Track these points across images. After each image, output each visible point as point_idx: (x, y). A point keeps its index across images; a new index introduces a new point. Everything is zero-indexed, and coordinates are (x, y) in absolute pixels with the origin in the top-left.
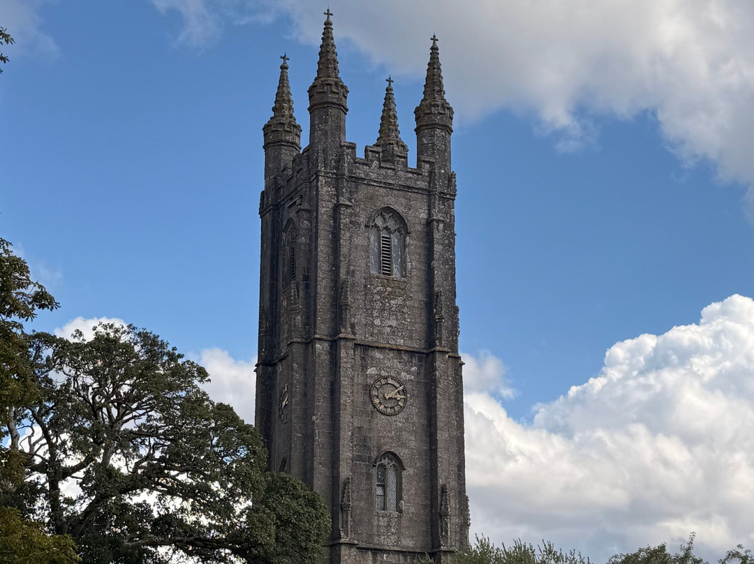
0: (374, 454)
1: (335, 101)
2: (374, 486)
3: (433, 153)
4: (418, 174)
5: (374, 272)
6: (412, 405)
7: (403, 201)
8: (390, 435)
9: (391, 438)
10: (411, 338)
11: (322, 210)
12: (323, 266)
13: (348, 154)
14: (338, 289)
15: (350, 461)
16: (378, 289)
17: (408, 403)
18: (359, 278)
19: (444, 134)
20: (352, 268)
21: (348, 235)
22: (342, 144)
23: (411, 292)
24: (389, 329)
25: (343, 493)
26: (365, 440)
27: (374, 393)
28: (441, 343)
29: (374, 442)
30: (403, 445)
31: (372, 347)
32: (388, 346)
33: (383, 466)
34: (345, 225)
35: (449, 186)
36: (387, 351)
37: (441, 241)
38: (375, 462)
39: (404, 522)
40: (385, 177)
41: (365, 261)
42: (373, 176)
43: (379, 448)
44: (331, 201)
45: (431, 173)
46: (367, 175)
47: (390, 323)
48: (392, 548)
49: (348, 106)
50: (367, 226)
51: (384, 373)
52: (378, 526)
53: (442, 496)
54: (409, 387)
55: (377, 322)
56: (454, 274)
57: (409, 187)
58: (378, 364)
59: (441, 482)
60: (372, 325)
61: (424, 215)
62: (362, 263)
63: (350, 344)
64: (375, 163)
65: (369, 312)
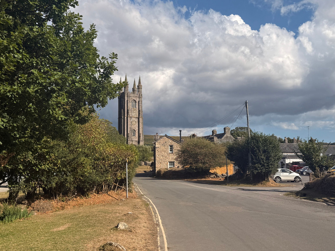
1: (127, 86)
2: (132, 134)
3: (140, 92)
4: (138, 95)
6: (137, 124)
7: (136, 98)
10: (137, 116)
11: (125, 101)
12: (126, 108)
14: (128, 110)
15: (129, 131)
16: (133, 110)
18: (130, 109)
19: (141, 89)
22: (128, 92)
23: (137, 110)
24: (134, 115)
25: (128, 135)
26: (131, 128)
27: (132, 123)
28: (140, 116)
30: (136, 129)
33: (133, 131)
34: (128, 102)
35: (142, 96)
37: (140, 104)
44: (127, 99)
46: (131, 96)
48: (134, 141)
50: (131, 102)
52: (133, 138)
56: (142, 107)
58: (133, 119)
59: (140, 133)
61: (138, 100)
63: (129, 117)
65: (131, 113)
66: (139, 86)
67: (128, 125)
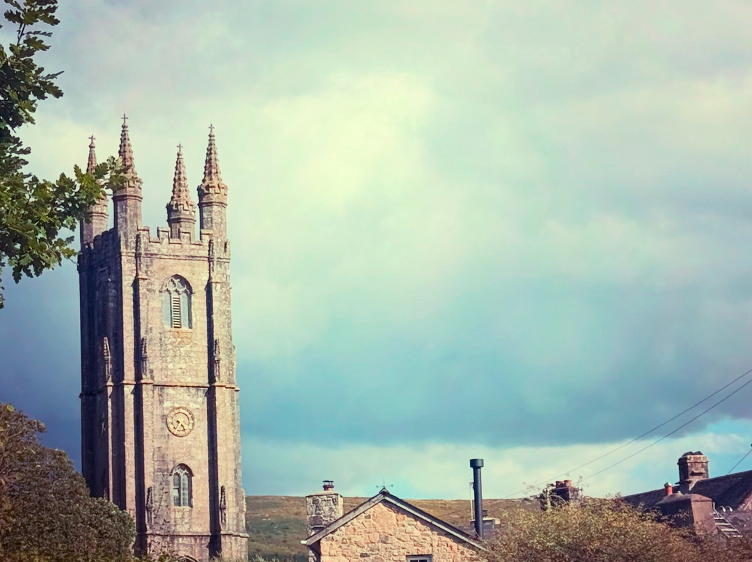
0: (171, 467)
1: (132, 193)
2: (171, 490)
3: (212, 226)
4: (200, 245)
5: (168, 327)
6: (198, 427)
7: (189, 268)
8: (182, 451)
9: (183, 453)
10: (197, 376)
11: (125, 283)
12: (128, 327)
13: (144, 236)
15: (152, 474)
16: (170, 340)
17: (195, 426)
18: (156, 333)
19: (220, 209)
20: (150, 326)
21: (146, 302)
22: (139, 228)
23: (196, 340)
24: (179, 371)
25: (148, 497)
26: (163, 456)
27: (169, 420)
28: (219, 379)
29: (171, 458)
30: (192, 458)
31: (167, 386)
32: (179, 384)
33: (177, 474)
34: (144, 294)
35: (225, 251)
36: (179, 388)
37: (218, 299)
38: (172, 472)
39: (195, 514)
40: (174, 251)
41: (159, 319)
42: (164, 251)
43: (174, 462)
44: (131, 275)
45: (210, 242)
46: (159, 251)
47: (180, 366)
48: (186, 534)
49: (143, 196)
50: (160, 292)
51: (177, 405)
52: (175, 518)
53: (222, 494)
54: (195, 413)
55: (170, 366)
56: (230, 323)
57: (193, 257)
58: (172, 399)
59: (220, 484)
60: (167, 369)
62: (158, 321)
63: (150, 387)
64: (166, 240)
65: (163, 358)
66: (208, 187)
67: (145, 435)
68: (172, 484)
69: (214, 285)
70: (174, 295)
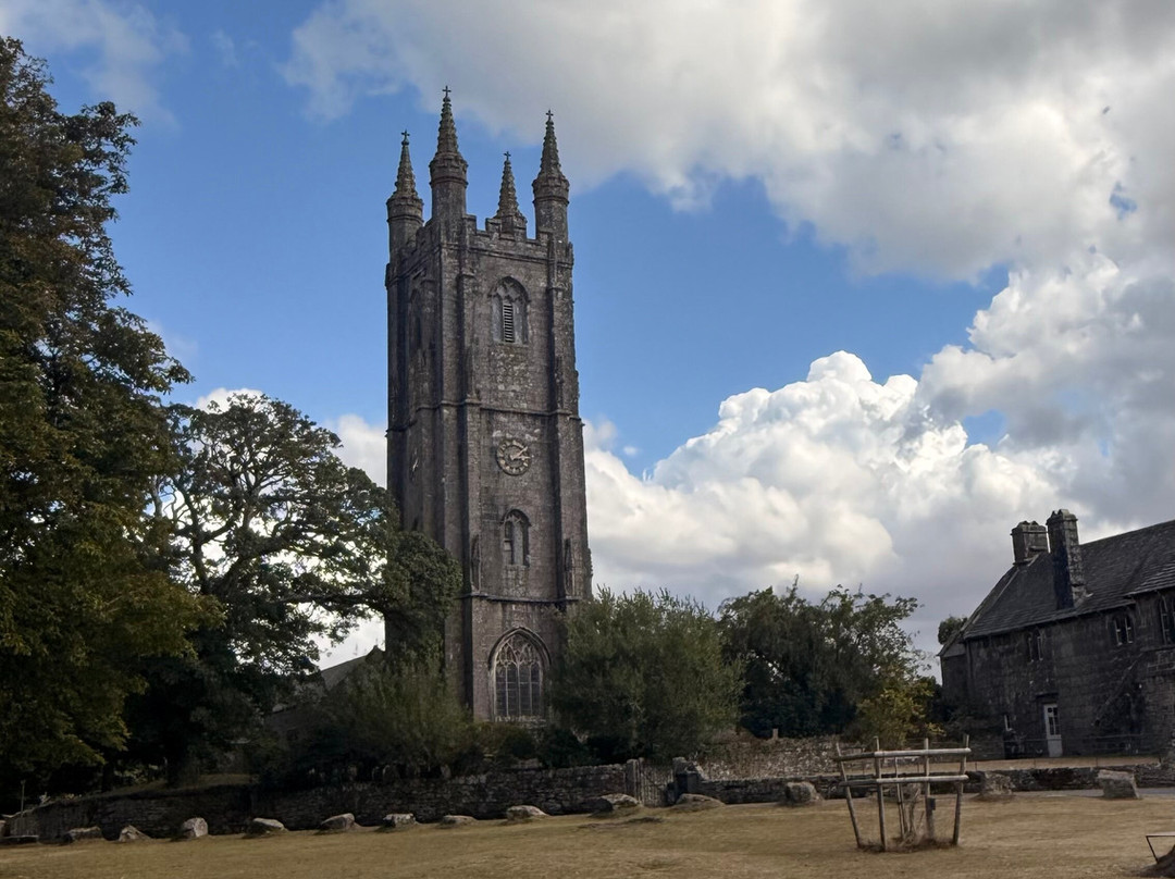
0: (501, 513)
1: (455, 175)
5: (497, 340)
6: (536, 465)
7: (523, 270)
8: (516, 494)
9: (517, 497)
10: (533, 402)
11: (446, 281)
12: (448, 335)
13: (469, 227)
14: (463, 356)
17: (533, 463)
18: (483, 345)
20: (476, 336)
21: (471, 303)
24: (512, 394)
25: (473, 549)
28: (562, 406)
29: (502, 501)
30: (529, 503)
31: (497, 411)
32: (512, 410)
33: (510, 523)
35: (567, 256)
36: (511, 415)
38: (503, 520)
39: (532, 574)
40: (505, 247)
41: (488, 329)
42: (494, 247)
43: (506, 507)
45: (550, 243)
46: (488, 246)
47: (514, 388)
49: (468, 180)
50: (489, 296)
51: (508, 436)
52: (507, 579)
53: (566, 550)
54: (533, 447)
55: (501, 387)
56: (574, 340)
57: (528, 257)
58: (503, 427)
59: (565, 537)
60: (497, 390)
61: (543, 284)
62: (486, 331)
63: (477, 409)
64: (496, 235)
66: (547, 179)
67: (470, 468)
68: (502, 534)
69: (554, 292)
70: (505, 303)
